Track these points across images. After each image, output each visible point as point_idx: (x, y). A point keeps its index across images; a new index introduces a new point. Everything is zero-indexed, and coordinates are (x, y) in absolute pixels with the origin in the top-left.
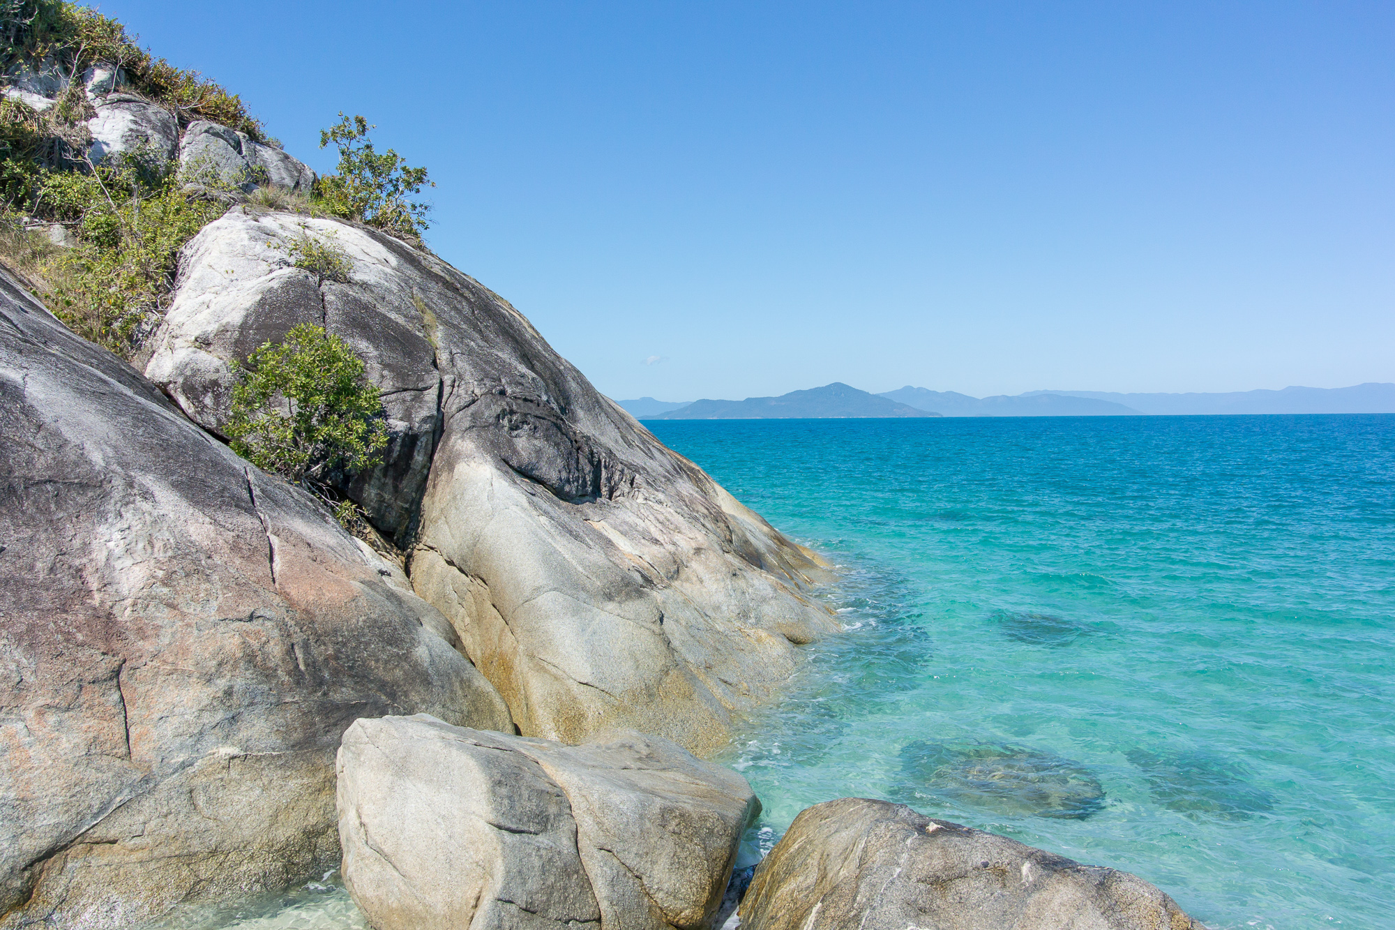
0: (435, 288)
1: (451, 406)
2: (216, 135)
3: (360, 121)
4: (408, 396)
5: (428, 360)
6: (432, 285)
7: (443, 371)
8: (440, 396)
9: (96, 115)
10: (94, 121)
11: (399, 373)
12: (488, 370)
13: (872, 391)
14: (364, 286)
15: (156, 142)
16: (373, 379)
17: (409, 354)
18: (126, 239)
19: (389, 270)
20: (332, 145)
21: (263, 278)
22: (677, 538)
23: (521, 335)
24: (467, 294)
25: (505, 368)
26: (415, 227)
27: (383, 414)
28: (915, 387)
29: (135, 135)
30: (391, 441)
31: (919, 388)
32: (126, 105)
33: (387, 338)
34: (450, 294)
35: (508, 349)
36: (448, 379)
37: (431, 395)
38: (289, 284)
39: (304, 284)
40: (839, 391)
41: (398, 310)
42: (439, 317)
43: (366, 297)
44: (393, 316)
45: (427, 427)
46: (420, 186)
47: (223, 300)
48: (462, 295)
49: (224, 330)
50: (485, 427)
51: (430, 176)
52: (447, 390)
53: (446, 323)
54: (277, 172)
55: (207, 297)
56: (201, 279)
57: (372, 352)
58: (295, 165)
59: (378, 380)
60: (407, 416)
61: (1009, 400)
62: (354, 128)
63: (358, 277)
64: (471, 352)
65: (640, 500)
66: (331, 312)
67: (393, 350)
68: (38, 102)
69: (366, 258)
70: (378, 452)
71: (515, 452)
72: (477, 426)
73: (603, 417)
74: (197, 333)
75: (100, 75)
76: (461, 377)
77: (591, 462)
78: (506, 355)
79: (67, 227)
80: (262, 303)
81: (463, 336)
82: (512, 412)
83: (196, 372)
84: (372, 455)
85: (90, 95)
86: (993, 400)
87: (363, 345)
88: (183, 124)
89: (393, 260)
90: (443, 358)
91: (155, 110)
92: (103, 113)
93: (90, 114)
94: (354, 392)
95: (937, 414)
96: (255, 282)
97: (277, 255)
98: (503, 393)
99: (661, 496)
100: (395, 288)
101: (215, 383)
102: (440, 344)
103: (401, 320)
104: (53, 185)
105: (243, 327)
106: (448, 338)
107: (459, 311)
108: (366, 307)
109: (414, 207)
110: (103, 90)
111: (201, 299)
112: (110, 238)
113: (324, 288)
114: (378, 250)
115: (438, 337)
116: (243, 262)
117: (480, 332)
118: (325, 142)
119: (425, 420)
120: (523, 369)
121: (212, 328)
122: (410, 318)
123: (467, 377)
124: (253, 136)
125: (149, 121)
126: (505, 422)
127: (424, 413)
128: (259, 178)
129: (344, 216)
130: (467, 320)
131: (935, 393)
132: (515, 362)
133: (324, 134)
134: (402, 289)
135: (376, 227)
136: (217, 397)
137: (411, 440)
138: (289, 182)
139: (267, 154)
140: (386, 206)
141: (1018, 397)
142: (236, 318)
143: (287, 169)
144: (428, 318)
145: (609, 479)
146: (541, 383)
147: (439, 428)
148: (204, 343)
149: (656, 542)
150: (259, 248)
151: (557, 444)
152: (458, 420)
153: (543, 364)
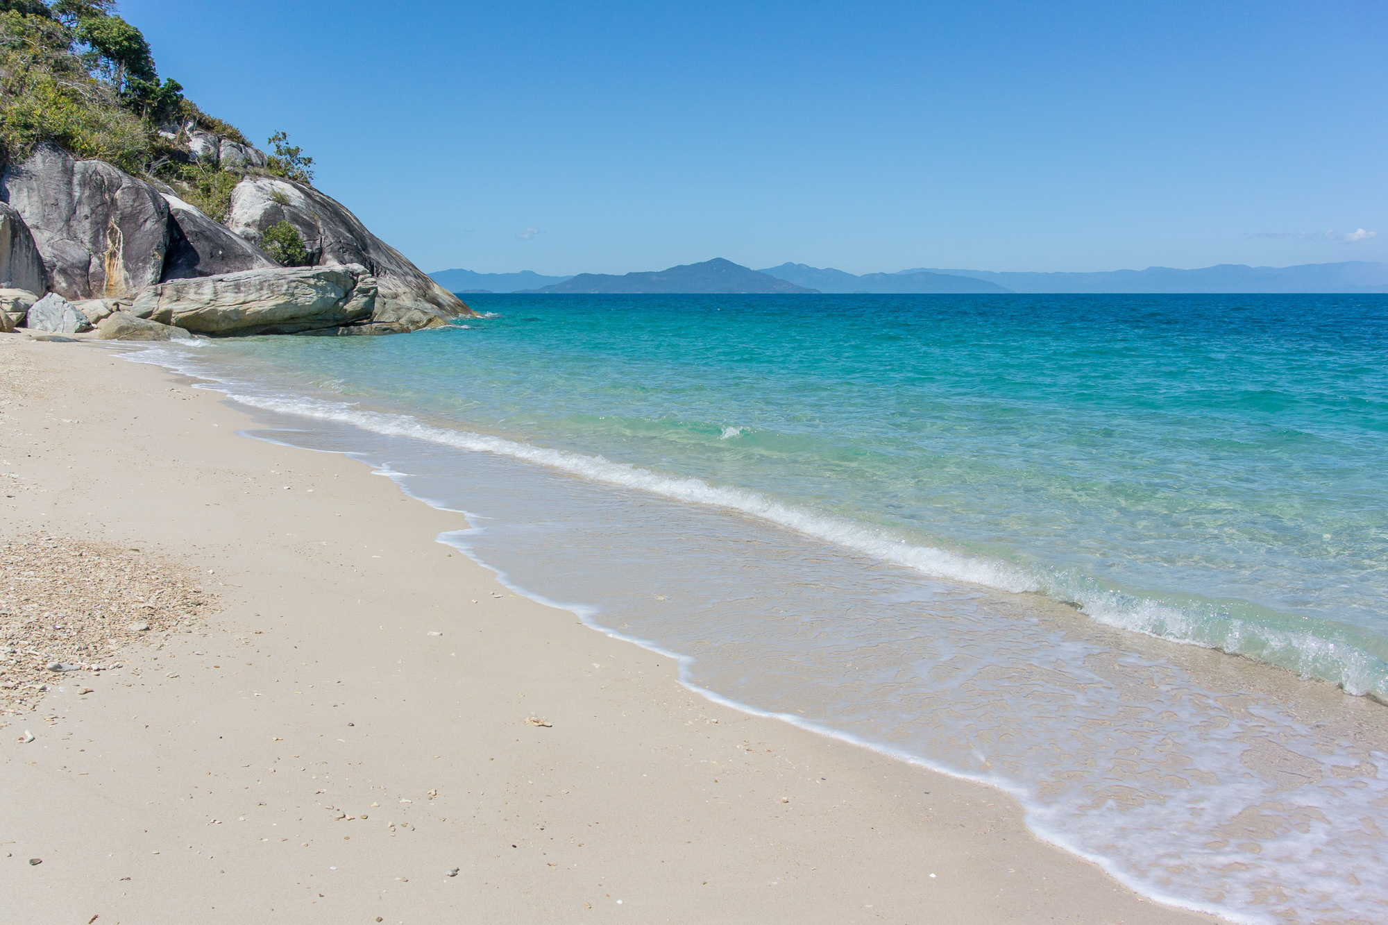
0: (318, 206)
1: (325, 245)
2: (234, 147)
3: (284, 134)
4: (311, 242)
5: (317, 231)
6: (316, 205)
7: (322, 235)
8: (321, 242)
9: (191, 141)
10: (190, 143)
11: (308, 235)
12: (336, 235)
13: (754, 267)
14: (295, 207)
15: (212, 150)
16: (301, 237)
17: (311, 230)
18: (213, 190)
19: (302, 200)
20: (272, 143)
21: (263, 205)
22: (399, 289)
23: (349, 222)
24: (329, 208)
25: (342, 234)
26: (308, 179)
27: (304, 247)
28: (796, 263)
29: (206, 148)
30: (307, 255)
31: (800, 265)
32: (200, 136)
33: (304, 224)
34: (323, 209)
35: (343, 228)
36: (323, 237)
37: (318, 242)
38: (272, 207)
39: (276, 207)
40: (720, 265)
41: (306, 215)
42: (319, 217)
43: (296, 211)
44: (305, 217)
45: (317, 251)
46: (310, 165)
47: (251, 211)
48: (327, 209)
49: (254, 222)
50: (335, 252)
51: (313, 161)
52: (323, 240)
53: (322, 219)
54: (255, 159)
55: (245, 210)
56: (242, 204)
57: (300, 229)
58: (260, 154)
59: (303, 237)
60: (311, 248)
61: (886, 277)
62: (281, 136)
63: (292, 204)
64: (330, 229)
65: (388, 278)
66: (286, 216)
67: (306, 228)
68: (171, 136)
69: (294, 196)
70: (304, 258)
71: (344, 259)
72: (332, 251)
73: (381, 253)
74: (245, 222)
75: (191, 124)
76: (327, 237)
77: (370, 265)
78: (342, 230)
79: (188, 183)
80: (265, 213)
81: (328, 224)
82: (343, 248)
83: (248, 234)
84: (302, 259)
85: (188, 132)
86: (872, 277)
87: (297, 226)
88: (220, 141)
89: (303, 197)
90: (321, 230)
91: (210, 136)
92: (194, 139)
93: (189, 140)
94: (295, 240)
95: (818, 291)
96: (260, 206)
97: (266, 197)
98: (340, 242)
99: (395, 277)
100: (304, 207)
101: (255, 237)
102: (320, 226)
103: (308, 219)
104: (185, 169)
105: (261, 221)
106: (322, 224)
107: (326, 215)
108: (296, 214)
109: (308, 172)
110: (192, 130)
111: (244, 211)
112: (207, 190)
113: (283, 208)
114: (297, 192)
115: (320, 224)
116: (255, 199)
117: (334, 222)
118: (270, 142)
119: (317, 249)
120: (348, 235)
121: (250, 221)
122: (310, 218)
123: (329, 237)
124: (246, 145)
125: (209, 142)
126: (341, 250)
127: (317, 247)
128: (249, 162)
129: (281, 176)
130: (329, 218)
131: (815, 270)
132: (345, 232)
133: (270, 139)
134: (307, 207)
135: (294, 179)
136: (255, 241)
137: (313, 255)
138: (259, 162)
139: (250, 151)
140: (296, 172)
141: (895, 275)
142: (258, 218)
143: (258, 157)
144: (316, 218)
145: (377, 271)
146: (354, 239)
147: (321, 251)
148: (248, 225)
149: (390, 289)
150: (260, 194)
151: (358, 258)
152: (327, 249)
153: (357, 233)
